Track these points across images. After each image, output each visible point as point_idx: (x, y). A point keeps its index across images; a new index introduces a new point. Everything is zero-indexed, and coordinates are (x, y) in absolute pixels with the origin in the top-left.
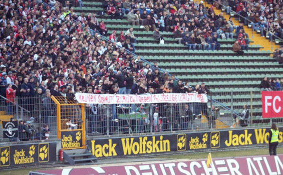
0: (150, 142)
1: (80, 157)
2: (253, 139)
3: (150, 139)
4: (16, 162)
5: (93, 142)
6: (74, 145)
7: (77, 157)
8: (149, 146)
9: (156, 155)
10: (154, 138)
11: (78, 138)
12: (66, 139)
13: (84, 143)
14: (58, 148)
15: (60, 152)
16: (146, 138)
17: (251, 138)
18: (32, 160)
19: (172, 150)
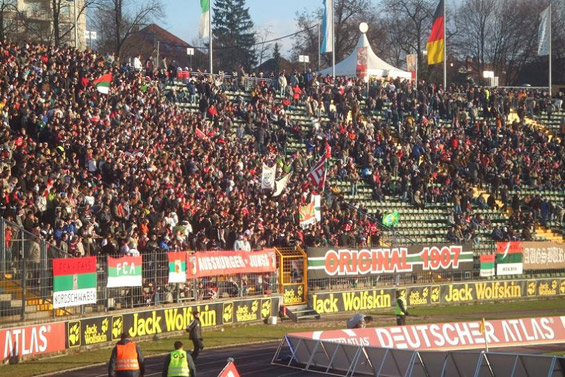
0: (370, 297)
1: (302, 313)
2: (474, 293)
3: (371, 293)
4: (239, 319)
5: (315, 297)
6: (296, 300)
8: (369, 301)
10: (375, 292)
11: (299, 293)
12: (288, 293)
13: (305, 297)
14: (281, 303)
15: (282, 307)
16: (366, 293)
17: (471, 293)
18: (254, 317)
19: (389, 305)
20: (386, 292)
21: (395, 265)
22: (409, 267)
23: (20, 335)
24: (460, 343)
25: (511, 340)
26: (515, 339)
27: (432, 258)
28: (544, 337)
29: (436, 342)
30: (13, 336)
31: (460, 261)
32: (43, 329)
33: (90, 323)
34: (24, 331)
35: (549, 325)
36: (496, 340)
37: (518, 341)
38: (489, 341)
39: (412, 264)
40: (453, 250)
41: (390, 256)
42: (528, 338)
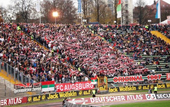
1: (106, 92)
2: (166, 86)
4: (84, 94)
5: (110, 88)
6: (104, 89)
7: (104, 92)
9: (131, 91)
11: (105, 87)
12: (101, 87)
13: (107, 88)
14: (98, 90)
15: (98, 91)
16: (127, 87)
17: (165, 86)
18: (89, 93)
19: (136, 89)
20: (134, 86)
21: (138, 80)
22: (143, 80)
23: (13, 100)
24: (114, 101)
25: (129, 100)
26: (130, 100)
27: (151, 77)
28: (139, 99)
29: (107, 101)
30: (11, 100)
31: (161, 78)
32: (20, 98)
33: (35, 96)
34: (14, 99)
35: (142, 96)
36: (125, 100)
37: (131, 100)
38: (122, 100)
39: (144, 79)
40: (158, 75)
41: (136, 77)
42: (134, 99)
